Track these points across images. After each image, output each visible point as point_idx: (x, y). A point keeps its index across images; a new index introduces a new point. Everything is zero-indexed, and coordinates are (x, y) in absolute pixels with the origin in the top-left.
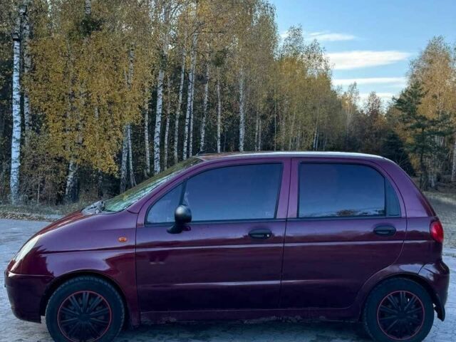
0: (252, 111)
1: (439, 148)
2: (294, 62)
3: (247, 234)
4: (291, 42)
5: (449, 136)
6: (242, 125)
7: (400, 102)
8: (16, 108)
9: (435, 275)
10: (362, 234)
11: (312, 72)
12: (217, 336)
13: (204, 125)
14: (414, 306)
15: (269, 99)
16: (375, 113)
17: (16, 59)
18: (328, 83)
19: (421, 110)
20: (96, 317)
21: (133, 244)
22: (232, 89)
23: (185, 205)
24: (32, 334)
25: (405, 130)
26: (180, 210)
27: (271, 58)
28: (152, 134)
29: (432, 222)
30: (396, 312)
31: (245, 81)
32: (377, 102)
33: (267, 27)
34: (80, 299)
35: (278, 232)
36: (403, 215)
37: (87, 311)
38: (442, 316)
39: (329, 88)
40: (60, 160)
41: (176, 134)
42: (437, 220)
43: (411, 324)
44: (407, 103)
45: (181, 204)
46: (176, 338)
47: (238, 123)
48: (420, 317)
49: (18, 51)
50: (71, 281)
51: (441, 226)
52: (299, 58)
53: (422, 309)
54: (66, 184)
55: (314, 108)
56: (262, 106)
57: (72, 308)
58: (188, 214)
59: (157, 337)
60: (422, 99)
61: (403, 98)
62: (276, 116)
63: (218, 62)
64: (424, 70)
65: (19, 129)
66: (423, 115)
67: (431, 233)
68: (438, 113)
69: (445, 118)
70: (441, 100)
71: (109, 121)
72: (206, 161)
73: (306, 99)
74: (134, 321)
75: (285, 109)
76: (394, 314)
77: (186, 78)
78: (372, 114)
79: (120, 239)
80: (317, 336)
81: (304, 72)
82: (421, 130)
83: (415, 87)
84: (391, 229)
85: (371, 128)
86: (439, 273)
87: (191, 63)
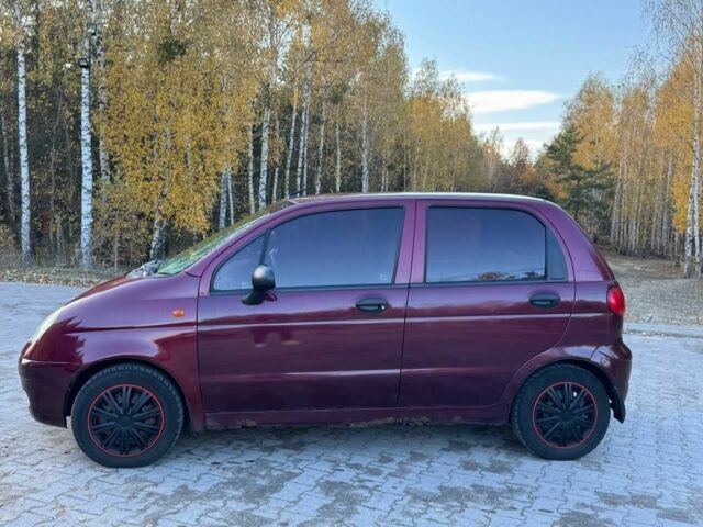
0: (377, 161)
1: (597, 204)
2: (428, 101)
3: (354, 306)
4: (424, 78)
5: (609, 190)
6: (365, 176)
7: (552, 149)
8: (86, 151)
9: (612, 360)
10: (511, 305)
11: (449, 114)
12: (315, 442)
13: (319, 176)
14: (583, 403)
15: (398, 146)
16: (521, 164)
17: (85, 91)
18: (468, 127)
19: (576, 159)
20: (143, 421)
21: (193, 320)
22: (354, 133)
23: (266, 265)
24: (61, 441)
25: (558, 182)
26: (260, 272)
27: (400, 95)
28: (256, 186)
29: (610, 287)
30: (560, 411)
31: (369, 123)
32: (526, 150)
33: (395, 59)
34: (118, 395)
35: (397, 303)
36: (571, 279)
37: (129, 413)
38: (620, 416)
39: (470, 133)
40: (141, 216)
41: (287, 186)
42: (617, 285)
43: (578, 427)
44: (560, 151)
45: (261, 262)
46: (258, 446)
47: (361, 174)
48: (591, 416)
49: (87, 81)
50: (106, 371)
51: (621, 294)
52: (433, 97)
53: (593, 407)
54: (149, 245)
55: (451, 156)
56: (389, 153)
57: (109, 409)
58: (270, 278)
59: (231, 446)
60: (578, 146)
61: (556, 144)
62: (405, 166)
63: (336, 100)
64: (580, 111)
65: (91, 176)
66: (579, 164)
67: (608, 303)
68: (596, 162)
69: (605, 167)
70: (600, 147)
71: (201, 168)
72: (297, 205)
73: (442, 145)
74: (197, 426)
75: (417, 158)
76: (557, 414)
77: (298, 121)
78: (518, 165)
79: (175, 312)
80: (451, 442)
81: (439, 113)
82: (575, 182)
83: (570, 132)
84: (553, 297)
85: (517, 181)
86: (617, 357)
87: (303, 100)
